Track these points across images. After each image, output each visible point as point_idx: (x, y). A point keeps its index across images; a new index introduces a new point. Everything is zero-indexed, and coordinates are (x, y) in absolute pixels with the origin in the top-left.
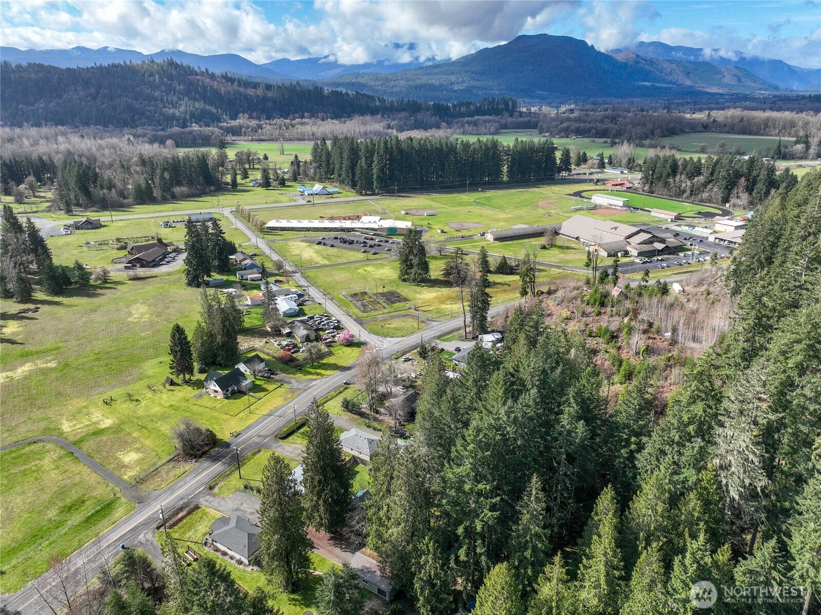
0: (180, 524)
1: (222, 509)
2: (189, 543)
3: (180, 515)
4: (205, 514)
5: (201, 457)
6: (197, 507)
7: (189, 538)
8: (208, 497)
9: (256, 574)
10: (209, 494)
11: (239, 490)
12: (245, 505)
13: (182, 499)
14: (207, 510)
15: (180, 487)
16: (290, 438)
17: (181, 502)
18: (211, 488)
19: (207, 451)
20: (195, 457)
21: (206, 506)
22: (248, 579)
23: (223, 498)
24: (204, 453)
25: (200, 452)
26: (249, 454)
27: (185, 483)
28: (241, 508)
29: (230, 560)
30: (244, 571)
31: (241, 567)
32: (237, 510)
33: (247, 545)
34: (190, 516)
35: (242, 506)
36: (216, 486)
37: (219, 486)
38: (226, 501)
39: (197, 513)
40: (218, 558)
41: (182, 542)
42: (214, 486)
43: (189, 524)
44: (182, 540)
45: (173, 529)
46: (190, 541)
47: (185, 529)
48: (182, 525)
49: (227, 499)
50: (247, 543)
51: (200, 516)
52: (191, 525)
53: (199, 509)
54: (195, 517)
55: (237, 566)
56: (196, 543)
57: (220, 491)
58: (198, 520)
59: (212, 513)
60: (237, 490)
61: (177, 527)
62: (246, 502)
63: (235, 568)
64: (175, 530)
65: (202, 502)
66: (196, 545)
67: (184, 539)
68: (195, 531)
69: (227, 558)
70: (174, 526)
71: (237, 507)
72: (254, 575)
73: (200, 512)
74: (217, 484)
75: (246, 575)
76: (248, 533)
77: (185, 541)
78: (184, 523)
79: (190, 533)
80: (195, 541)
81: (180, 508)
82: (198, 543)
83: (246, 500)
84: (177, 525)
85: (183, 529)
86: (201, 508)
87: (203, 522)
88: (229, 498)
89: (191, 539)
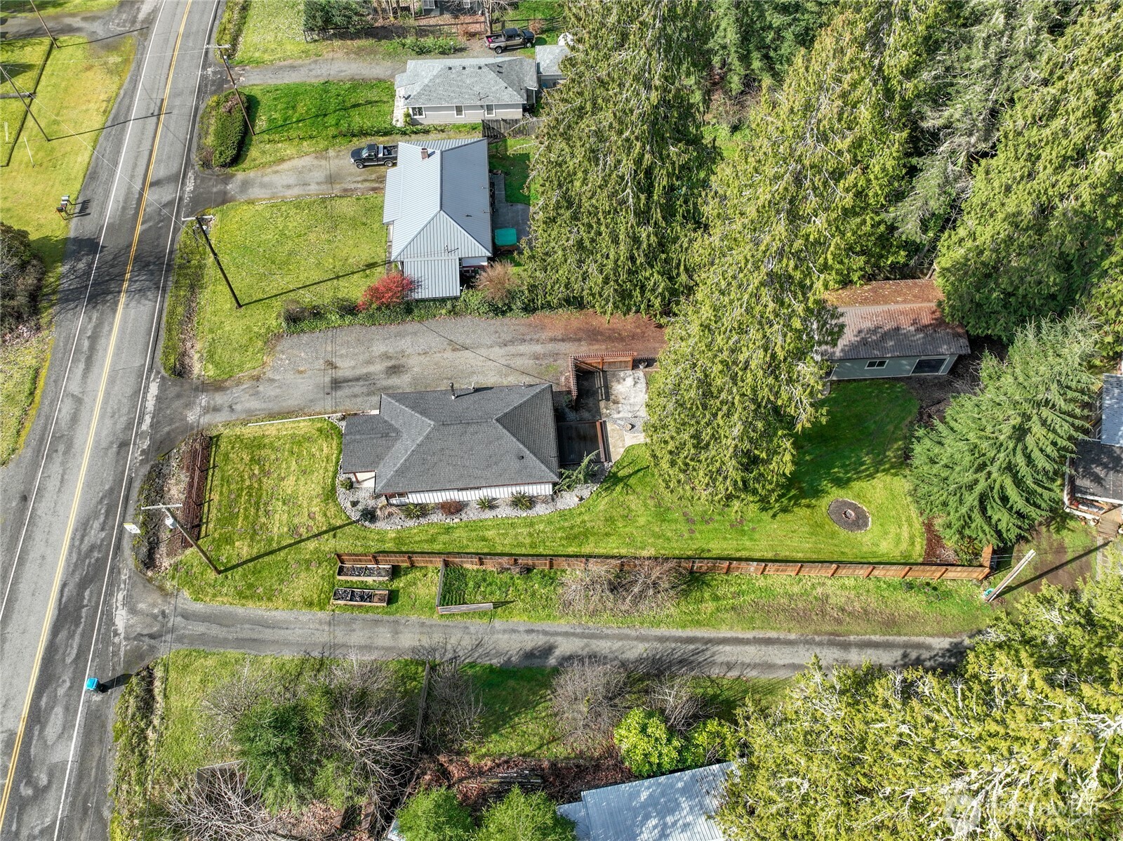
0: (213, 513)
2: (312, 545)
3: (177, 489)
4: (255, 445)
5: (35, 311)
6: (210, 442)
7: (294, 530)
8: (203, 399)
9: (603, 504)
10: (196, 390)
11: (279, 337)
13: (124, 445)
14: (250, 431)
15: (75, 419)
16: (254, 152)
17: (134, 455)
18: (180, 372)
19: (39, 288)
20: (19, 318)
21: (226, 425)
22: (600, 525)
23: (257, 379)
24: (35, 297)
25: (21, 299)
26: (181, 237)
27: (78, 401)
28: (345, 372)
29: (489, 514)
30: (563, 515)
31: (540, 509)
32: (336, 384)
33: (526, 450)
34: (213, 474)
35: (336, 368)
36: (187, 361)
37: (196, 356)
38: (272, 380)
39: (226, 455)
40: (448, 530)
41: (282, 554)
42: (182, 365)
43: (239, 496)
44: (279, 550)
45: (206, 535)
46: (308, 539)
47: (246, 518)
48: (219, 511)
49: (270, 375)
50: (521, 446)
51: (247, 458)
52: (251, 495)
53: (218, 440)
54: (237, 469)
55: (525, 515)
56: (333, 529)
57: (217, 365)
58: (256, 472)
59: (274, 433)
60: (271, 340)
61: (211, 526)
62: (334, 353)
63: (532, 525)
64: (216, 535)
65: (205, 420)
66: (339, 535)
67: (278, 543)
68: (284, 503)
69: (472, 515)
70: (197, 529)
71: (328, 379)
72: (602, 508)
73: (233, 448)
74: (184, 354)
75: (583, 522)
76: (497, 420)
77: (290, 545)
78: (220, 501)
79: (277, 516)
80: (324, 528)
81: (150, 473)
82: (340, 527)
83: (329, 349)
84: (204, 521)
85: (241, 519)
86: (218, 437)
87: (279, 468)
88: (274, 369)
89: (303, 530)
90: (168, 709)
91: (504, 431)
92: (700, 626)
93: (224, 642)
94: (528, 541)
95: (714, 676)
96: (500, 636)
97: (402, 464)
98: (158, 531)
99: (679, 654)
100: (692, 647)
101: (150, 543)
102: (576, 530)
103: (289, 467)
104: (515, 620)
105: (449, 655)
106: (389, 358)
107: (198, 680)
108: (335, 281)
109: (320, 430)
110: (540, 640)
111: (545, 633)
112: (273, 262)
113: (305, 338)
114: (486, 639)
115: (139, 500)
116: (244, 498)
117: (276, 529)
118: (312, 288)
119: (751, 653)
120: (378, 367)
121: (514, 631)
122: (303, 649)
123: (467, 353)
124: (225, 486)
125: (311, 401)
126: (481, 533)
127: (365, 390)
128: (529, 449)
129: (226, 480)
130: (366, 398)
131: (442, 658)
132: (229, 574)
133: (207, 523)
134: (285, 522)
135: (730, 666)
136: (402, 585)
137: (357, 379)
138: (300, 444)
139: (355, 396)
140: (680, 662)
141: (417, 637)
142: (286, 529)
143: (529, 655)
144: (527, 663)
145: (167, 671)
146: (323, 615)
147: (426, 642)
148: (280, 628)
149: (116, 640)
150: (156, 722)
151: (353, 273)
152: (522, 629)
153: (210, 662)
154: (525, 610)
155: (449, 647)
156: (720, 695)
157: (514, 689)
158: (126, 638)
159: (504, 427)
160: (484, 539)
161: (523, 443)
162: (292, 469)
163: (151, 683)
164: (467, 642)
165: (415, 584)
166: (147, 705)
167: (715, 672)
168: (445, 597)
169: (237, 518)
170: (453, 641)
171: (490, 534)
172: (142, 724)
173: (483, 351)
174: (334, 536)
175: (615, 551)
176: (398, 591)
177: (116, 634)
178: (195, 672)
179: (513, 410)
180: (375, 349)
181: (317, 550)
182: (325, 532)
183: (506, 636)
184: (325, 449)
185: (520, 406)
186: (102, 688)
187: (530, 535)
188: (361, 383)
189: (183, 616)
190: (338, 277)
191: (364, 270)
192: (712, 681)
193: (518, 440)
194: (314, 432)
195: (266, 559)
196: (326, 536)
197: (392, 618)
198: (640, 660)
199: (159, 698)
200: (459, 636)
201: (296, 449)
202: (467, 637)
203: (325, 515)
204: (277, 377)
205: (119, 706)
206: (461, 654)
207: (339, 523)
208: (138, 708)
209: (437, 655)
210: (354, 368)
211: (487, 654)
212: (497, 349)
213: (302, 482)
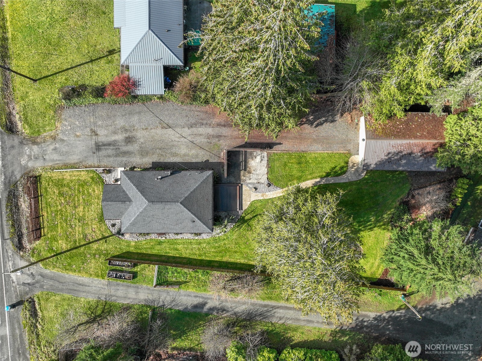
0: (45, 223)
1: (73, 159)
2: (95, 246)
3: (24, 204)
4: (59, 184)
7: (85, 236)
8: (27, 150)
10: (21, 143)
11: (61, 108)
12: (102, 132)
14: (56, 175)
18: (10, 128)
22: (232, 247)
23: (54, 138)
28: (102, 139)
29: (179, 236)
30: (215, 239)
31: (204, 236)
32: (98, 147)
33: (196, 218)
34: (41, 200)
35: (97, 135)
36: (13, 119)
37: (17, 116)
38: (62, 140)
39: (46, 189)
40: (160, 243)
41: (82, 249)
42: (11, 122)
43: (56, 215)
44: (80, 246)
45: (44, 235)
46: (93, 242)
47: (62, 227)
48: (48, 222)
49: (61, 136)
50: (193, 216)
51: (57, 192)
52: (62, 215)
53: (40, 179)
54: (52, 198)
55: (197, 238)
56: (104, 238)
57: (30, 126)
58: (63, 201)
59: (69, 178)
60: (58, 109)
61: (46, 230)
62: (95, 123)
63: (200, 244)
64: (49, 236)
65: (30, 164)
66: (108, 242)
67: (79, 243)
68: (79, 222)
69: (171, 236)
70: (39, 231)
71: (93, 143)
72: (234, 237)
73: (49, 185)
74: (10, 114)
75: (225, 244)
76: (181, 203)
77: (85, 245)
78: (47, 217)
79: (77, 228)
80: (100, 237)
81: (9, 196)
82: (108, 237)
83: (92, 120)
84: (42, 227)
85: (59, 228)
86: (40, 176)
87: (74, 200)
88: (63, 132)
89: (89, 237)
90: (43, 316)
91: (184, 208)
92: (271, 299)
93: (62, 290)
94: (197, 253)
95: (273, 322)
96: (183, 297)
97: (133, 221)
98: (21, 228)
99: (260, 311)
100: (266, 309)
101: (18, 236)
102: (221, 249)
103: (79, 200)
104: (190, 290)
105: (161, 304)
106: (126, 130)
107: (54, 306)
108: (90, 64)
109: (92, 178)
110: (201, 300)
111: (203, 297)
112: (50, 44)
113: (77, 110)
114: (177, 298)
115: (7, 212)
116: (59, 217)
117: (77, 236)
118: (77, 69)
119: (291, 314)
120: (120, 137)
121: (189, 296)
122: (97, 296)
123: (170, 131)
124: (49, 208)
125: (86, 157)
126: (175, 246)
127: (114, 152)
128: (197, 217)
129: (48, 205)
130: (115, 158)
131: (157, 305)
132: (59, 257)
133: (44, 228)
134: (81, 232)
135: (281, 319)
136: (139, 270)
137: (109, 145)
138: (83, 186)
139: (109, 156)
140: (260, 314)
141: (146, 295)
142: (82, 236)
143: (196, 307)
144: (194, 310)
145: (39, 300)
146: (105, 281)
147: (150, 297)
148: (86, 286)
149: (14, 285)
150: (40, 321)
151: (100, 58)
152: (193, 295)
153: (58, 298)
154: (194, 286)
155: (161, 300)
156: (274, 330)
157: (188, 322)
158: (18, 284)
159: (185, 207)
160: (177, 250)
161: (195, 215)
162: (81, 201)
163: (34, 304)
164: (169, 299)
165: (145, 269)
166: (34, 314)
167: (274, 320)
168: (158, 278)
169: (57, 227)
170: (162, 298)
171: (180, 247)
172: (34, 321)
173: (178, 130)
174: (106, 242)
175: (238, 261)
176: (137, 272)
177: (13, 282)
178: (52, 302)
179: (190, 194)
180: (117, 122)
181: (98, 249)
182: (101, 239)
183: (186, 298)
184: (96, 191)
185: (194, 191)
186: (13, 306)
187: (199, 249)
188: (112, 147)
189: (41, 276)
190: (92, 61)
191: (107, 56)
192: (272, 324)
193: (192, 213)
194: (89, 179)
195: (74, 251)
196: (101, 242)
197: (135, 285)
198: (243, 312)
199: (39, 311)
200: (165, 296)
201: (81, 190)
202: (168, 297)
203: (100, 230)
204: (65, 139)
205: (22, 313)
206: (166, 303)
207: (107, 235)
208: (31, 315)
209: (156, 303)
210: (107, 136)
211: (177, 305)
212: (186, 129)
213: (86, 210)
